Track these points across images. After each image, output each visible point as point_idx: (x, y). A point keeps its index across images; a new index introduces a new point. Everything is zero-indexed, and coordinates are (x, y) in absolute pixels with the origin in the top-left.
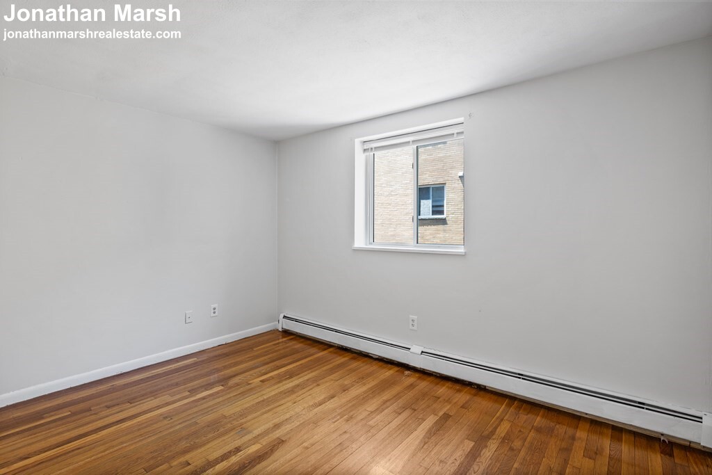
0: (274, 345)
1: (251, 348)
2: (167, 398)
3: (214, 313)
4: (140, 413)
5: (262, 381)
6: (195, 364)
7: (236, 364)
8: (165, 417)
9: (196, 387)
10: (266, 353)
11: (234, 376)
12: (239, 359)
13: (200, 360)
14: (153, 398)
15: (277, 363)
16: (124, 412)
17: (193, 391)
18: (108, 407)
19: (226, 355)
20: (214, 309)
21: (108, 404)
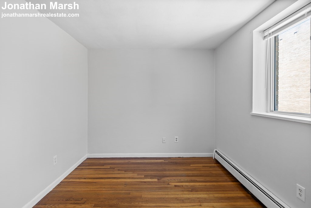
0: (203, 166)
1: (190, 164)
2: (135, 175)
3: (176, 140)
4: (122, 178)
5: (175, 186)
6: (161, 163)
7: (175, 170)
8: (126, 184)
9: (149, 175)
10: (194, 170)
11: (168, 176)
12: (179, 168)
13: (165, 162)
14: (132, 173)
15: (193, 178)
16: (119, 175)
17: (146, 177)
18: (119, 170)
19: (176, 163)
20: (176, 139)
21: (120, 169)
